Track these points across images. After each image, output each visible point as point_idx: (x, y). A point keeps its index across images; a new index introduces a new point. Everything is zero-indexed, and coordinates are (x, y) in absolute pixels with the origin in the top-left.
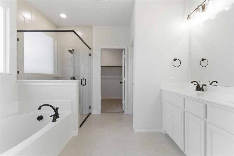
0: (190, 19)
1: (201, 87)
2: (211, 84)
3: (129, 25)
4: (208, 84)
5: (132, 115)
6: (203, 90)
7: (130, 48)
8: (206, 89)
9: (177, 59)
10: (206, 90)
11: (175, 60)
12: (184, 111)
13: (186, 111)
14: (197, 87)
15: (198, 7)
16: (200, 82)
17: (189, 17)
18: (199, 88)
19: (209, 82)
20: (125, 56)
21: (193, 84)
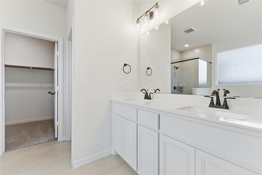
0: (139, 23)
1: (149, 95)
2: (155, 92)
3: (66, 8)
4: (153, 92)
5: (70, 141)
6: (150, 99)
7: (67, 41)
8: (153, 97)
9: (127, 65)
10: (153, 99)
11: (125, 65)
12: (137, 124)
13: (139, 124)
14: (145, 95)
15: (147, 12)
16: (148, 90)
17: (138, 20)
18: (147, 97)
19: (154, 90)
20: (58, 53)
21: (142, 93)
